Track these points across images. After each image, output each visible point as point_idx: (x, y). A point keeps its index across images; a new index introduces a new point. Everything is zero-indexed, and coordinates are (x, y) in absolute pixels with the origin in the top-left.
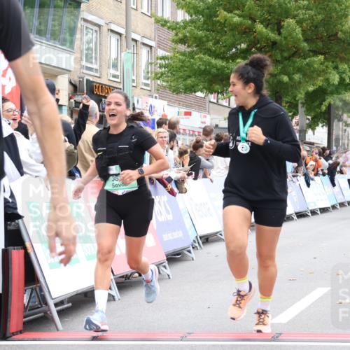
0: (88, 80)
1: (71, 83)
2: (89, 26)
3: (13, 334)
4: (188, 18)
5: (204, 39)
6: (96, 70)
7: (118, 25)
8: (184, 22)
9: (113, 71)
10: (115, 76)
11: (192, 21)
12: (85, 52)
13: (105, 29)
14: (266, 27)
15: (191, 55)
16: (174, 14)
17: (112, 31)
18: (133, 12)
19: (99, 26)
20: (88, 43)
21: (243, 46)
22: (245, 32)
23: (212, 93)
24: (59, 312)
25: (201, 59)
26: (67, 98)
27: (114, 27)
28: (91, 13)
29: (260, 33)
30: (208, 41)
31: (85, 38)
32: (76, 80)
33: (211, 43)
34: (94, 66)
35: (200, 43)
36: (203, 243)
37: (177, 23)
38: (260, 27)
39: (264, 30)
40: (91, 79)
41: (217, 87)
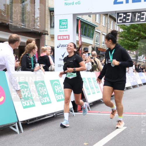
0: (96, 47)
1: (92, 47)
2: (97, 33)
3: (79, 111)
4: (123, 31)
5: (127, 36)
6: (99, 44)
7: (105, 33)
8: (122, 32)
9: (103, 45)
10: (103, 46)
11: (124, 32)
12: (96, 40)
13: (101, 34)
14: (144, 33)
15: (124, 40)
16: (119, 30)
17: (103, 34)
18: (109, 29)
19: (100, 33)
20: (97, 37)
21: (137, 38)
22: (138, 34)
23: (129, 50)
24: (90, 106)
25: (126, 41)
26: (91, 52)
27: (103, 33)
28: (97, 30)
29: (142, 34)
30: (128, 37)
31: (96, 36)
32: (93, 47)
33: (129, 37)
34: (98, 43)
35: (126, 37)
36: (127, 89)
37: (120, 32)
38: (142, 33)
39: (143, 34)
40: (97, 47)
41: (130, 49)
